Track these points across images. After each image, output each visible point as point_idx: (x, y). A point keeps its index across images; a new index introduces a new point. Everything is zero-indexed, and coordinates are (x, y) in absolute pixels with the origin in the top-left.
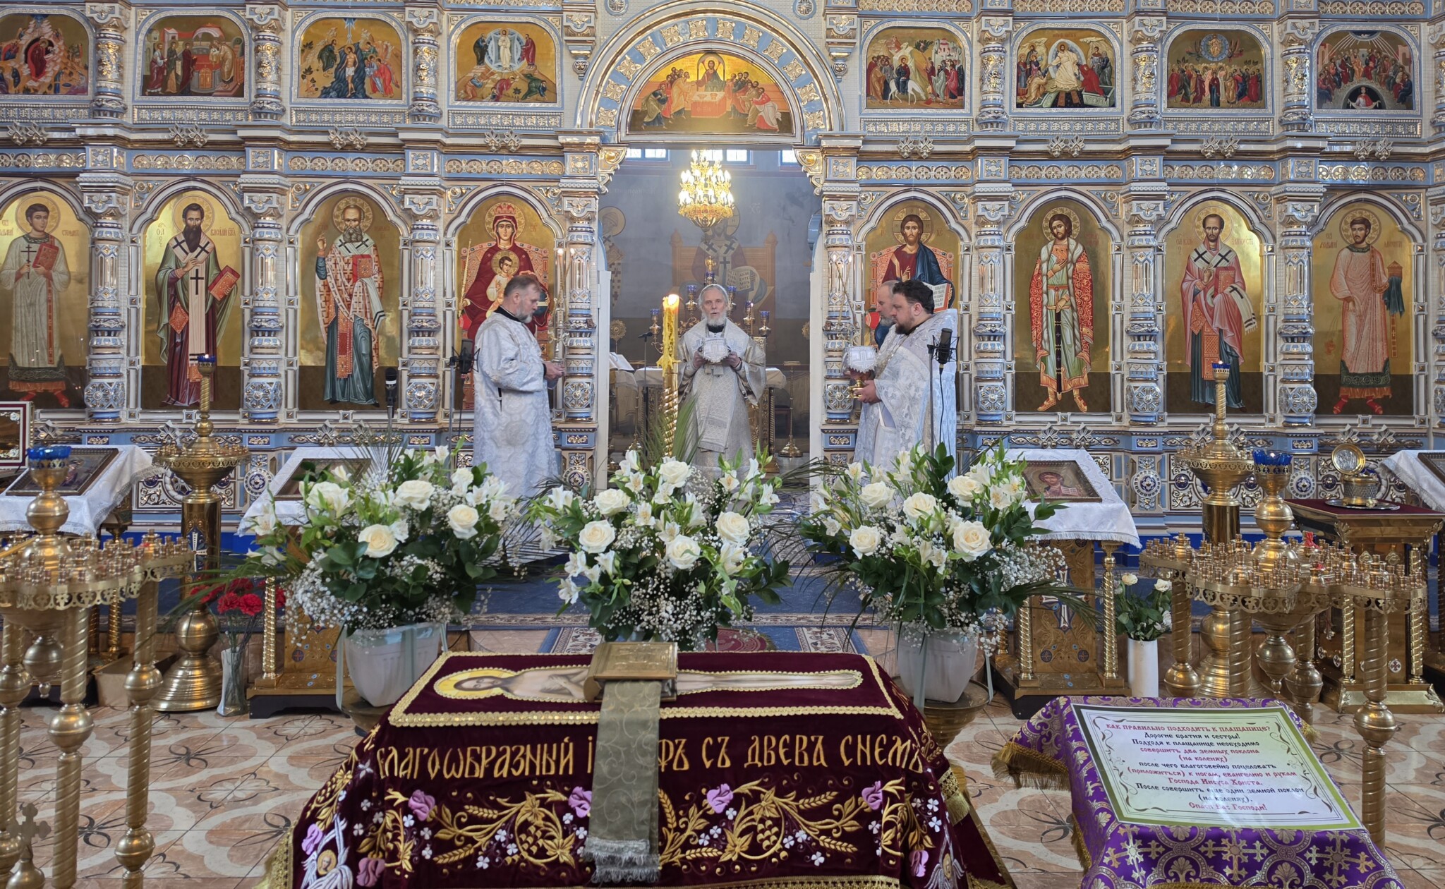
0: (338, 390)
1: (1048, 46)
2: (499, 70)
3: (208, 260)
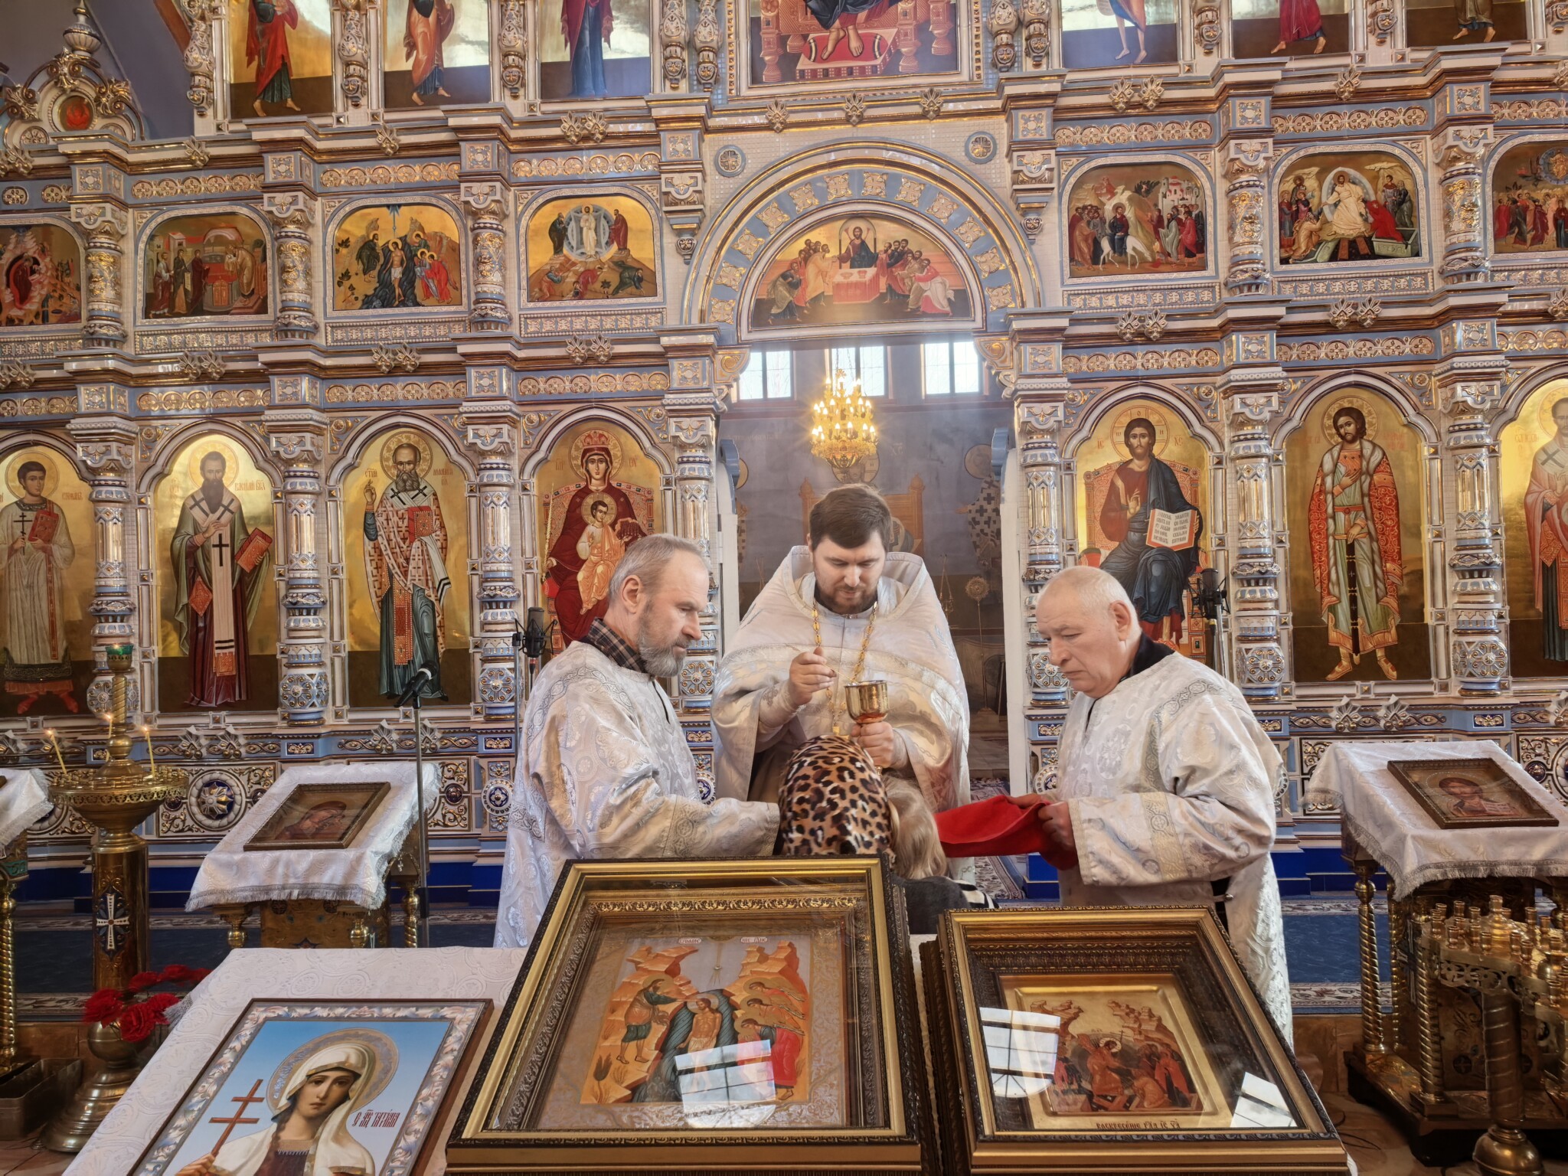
0: (397, 681)
1: (1320, 177)
2: (582, 259)
3: (232, 522)
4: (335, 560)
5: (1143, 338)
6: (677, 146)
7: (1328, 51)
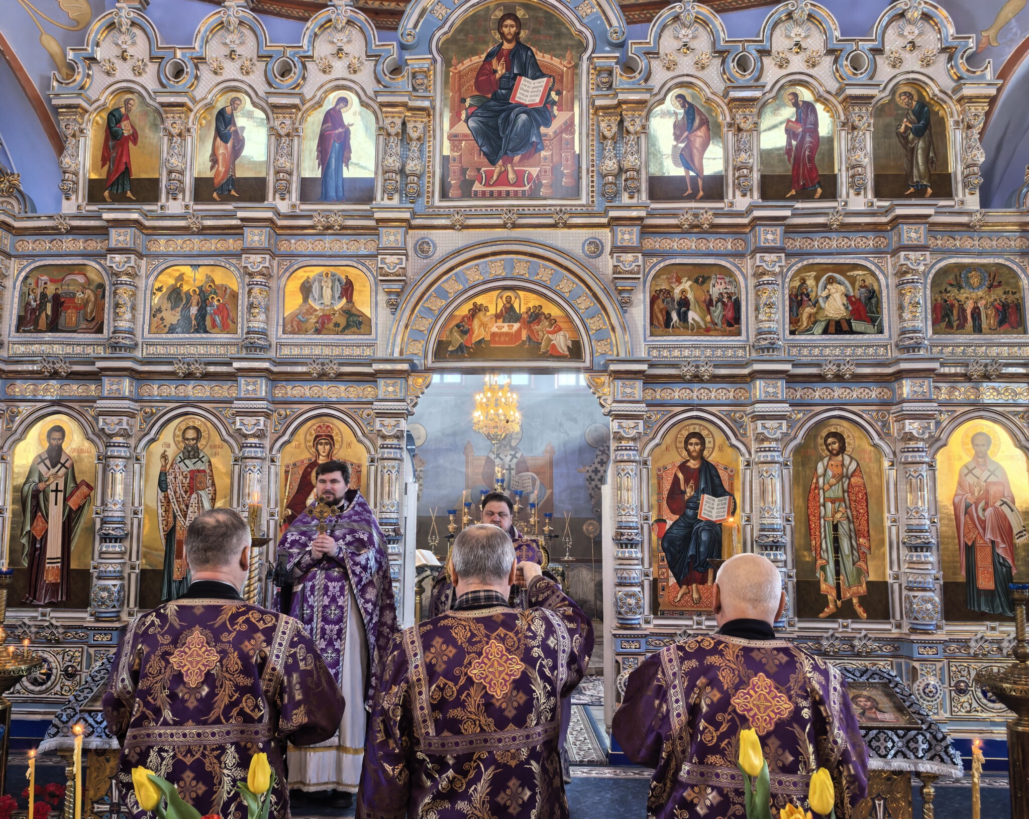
0: (173, 592)
2: (321, 307)
3: (66, 475)
4: (136, 504)
5: (697, 378)
6: (390, 237)
7: (823, 197)
